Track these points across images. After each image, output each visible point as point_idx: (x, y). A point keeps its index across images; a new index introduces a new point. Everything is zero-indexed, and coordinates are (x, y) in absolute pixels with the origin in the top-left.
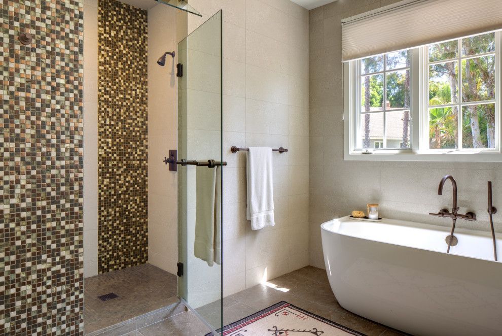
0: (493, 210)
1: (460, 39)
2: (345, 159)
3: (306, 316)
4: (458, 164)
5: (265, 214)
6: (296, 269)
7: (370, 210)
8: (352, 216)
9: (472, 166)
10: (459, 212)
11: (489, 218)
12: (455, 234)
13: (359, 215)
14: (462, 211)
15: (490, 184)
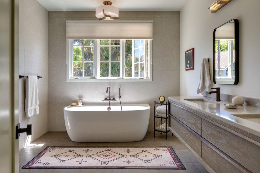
0: (120, 97)
1: (110, 40)
2: (67, 81)
3: (63, 148)
4: (110, 82)
5: (34, 108)
6: (44, 134)
7: (79, 102)
8: (72, 105)
9: (114, 83)
10: (111, 99)
11: (119, 100)
12: (110, 107)
13: (75, 104)
14: (112, 99)
15: (120, 88)
